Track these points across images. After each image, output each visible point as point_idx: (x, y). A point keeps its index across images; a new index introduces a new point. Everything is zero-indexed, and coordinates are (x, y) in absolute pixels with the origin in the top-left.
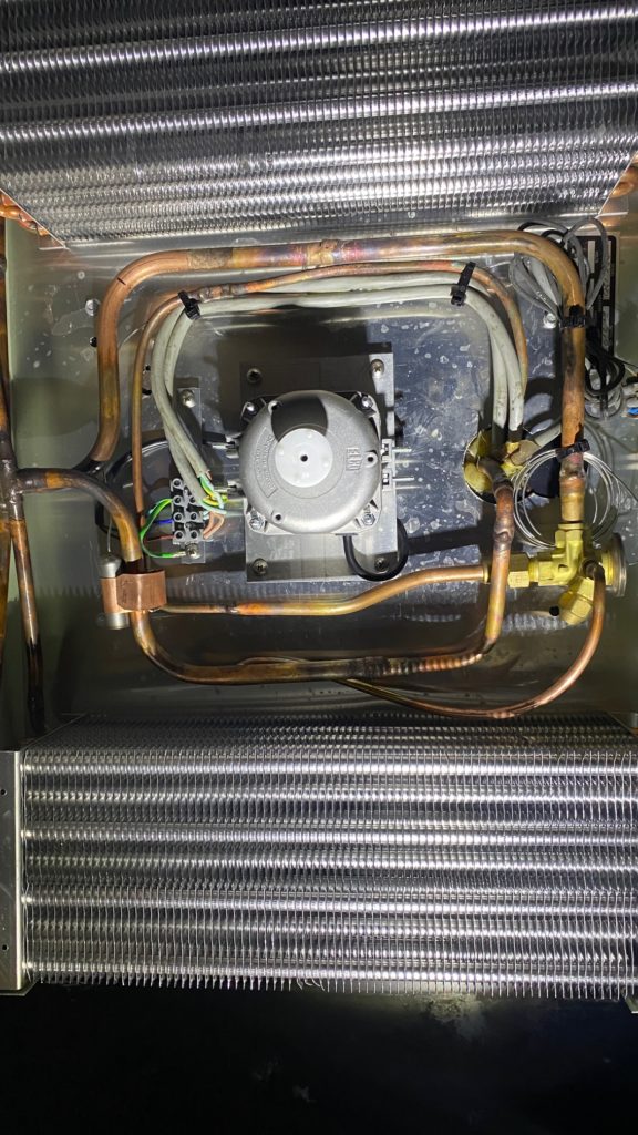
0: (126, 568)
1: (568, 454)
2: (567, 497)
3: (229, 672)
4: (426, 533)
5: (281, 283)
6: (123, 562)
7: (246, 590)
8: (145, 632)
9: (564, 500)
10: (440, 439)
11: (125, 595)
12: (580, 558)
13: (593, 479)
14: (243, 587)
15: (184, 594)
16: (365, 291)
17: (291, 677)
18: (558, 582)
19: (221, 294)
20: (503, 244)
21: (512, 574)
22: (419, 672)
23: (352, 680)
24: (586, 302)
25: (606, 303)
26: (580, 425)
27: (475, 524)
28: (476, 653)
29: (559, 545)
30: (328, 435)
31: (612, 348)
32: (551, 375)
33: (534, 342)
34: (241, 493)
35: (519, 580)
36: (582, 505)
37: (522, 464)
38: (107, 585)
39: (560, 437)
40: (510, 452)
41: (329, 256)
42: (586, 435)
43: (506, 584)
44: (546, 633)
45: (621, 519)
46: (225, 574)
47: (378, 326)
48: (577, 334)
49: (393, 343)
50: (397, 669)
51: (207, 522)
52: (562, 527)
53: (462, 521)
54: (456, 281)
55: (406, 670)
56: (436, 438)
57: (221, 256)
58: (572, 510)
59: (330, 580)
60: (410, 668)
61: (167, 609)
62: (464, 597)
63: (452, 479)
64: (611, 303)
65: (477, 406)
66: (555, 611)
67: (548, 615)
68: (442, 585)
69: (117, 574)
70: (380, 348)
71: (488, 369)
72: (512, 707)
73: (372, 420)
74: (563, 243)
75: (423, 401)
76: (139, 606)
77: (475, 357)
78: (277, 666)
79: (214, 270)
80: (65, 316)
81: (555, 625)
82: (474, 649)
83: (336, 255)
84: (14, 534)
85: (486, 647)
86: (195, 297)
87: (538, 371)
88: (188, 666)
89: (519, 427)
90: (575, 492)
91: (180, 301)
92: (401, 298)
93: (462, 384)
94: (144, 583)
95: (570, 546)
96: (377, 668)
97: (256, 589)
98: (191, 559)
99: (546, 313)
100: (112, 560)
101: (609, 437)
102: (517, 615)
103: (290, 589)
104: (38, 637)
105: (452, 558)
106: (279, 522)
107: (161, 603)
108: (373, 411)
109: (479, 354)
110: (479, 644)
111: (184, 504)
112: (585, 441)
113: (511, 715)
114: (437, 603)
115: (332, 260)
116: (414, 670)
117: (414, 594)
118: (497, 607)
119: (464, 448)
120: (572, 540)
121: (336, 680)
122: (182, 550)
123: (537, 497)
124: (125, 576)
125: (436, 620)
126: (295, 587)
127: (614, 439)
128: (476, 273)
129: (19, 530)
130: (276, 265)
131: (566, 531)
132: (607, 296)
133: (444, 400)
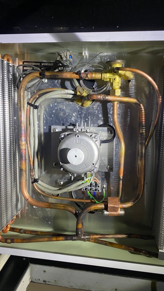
0: (106, 208)
1: (81, 77)
2: (94, 77)
3: (140, 181)
4: (102, 118)
5: (30, 156)
6: (104, 209)
7: (116, 172)
8: (126, 204)
9: (95, 78)
10: (76, 113)
11: (114, 210)
12: (113, 74)
13: (90, 69)
14: (115, 173)
15: (116, 190)
16: (34, 133)
17: (143, 163)
18: (119, 80)
19: (33, 172)
20: (22, 94)
21: (116, 94)
22: (145, 124)
23: (146, 143)
24: (39, 71)
25: (41, 64)
26: (73, 73)
27: (101, 104)
28: (140, 106)
29: (108, 80)
30: (70, 148)
31: (53, 63)
32: (60, 81)
33: (50, 85)
34: (86, 174)
35: (118, 92)
36: (97, 73)
37: (84, 90)
38: (111, 215)
39: (77, 79)
40: (80, 94)
41: (23, 143)
42: (76, 72)
43: (119, 96)
44: (136, 84)
45: (103, 60)
46: (111, 178)
47: (44, 129)
48: (47, 74)
49: (49, 125)
50: (143, 130)
51: (95, 182)
52: (103, 79)
53: (100, 108)
54: (32, 107)
55: (144, 127)
56: (76, 115)
57: (22, 172)
58: (98, 76)
59: (114, 148)
60: (144, 126)
61: (120, 197)
62: (123, 108)
63: (87, 110)
64: (41, 63)
65: (67, 102)
66: (129, 81)
67: (130, 83)
68: (118, 114)
69: (108, 211)
70: (50, 129)
71: (57, 99)
72: (158, 97)
73: (67, 135)
74: (23, 77)
75: (65, 118)
76: (118, 206)
77: (54, 102)
78: (140, 166)
79: (26, 174)
80: (37, 214)
81: (133, 81)
82: (139, 106)
83: (23, 141)
84: (94, 238)
85: (139, 103)
86: (33, 180)
87: (58, 85)
88: (138, 193)
89: (73, 91)
90: (93, 75)
91: (34, 184)
92: (36, 123)
93: (61, 106)
94: (111, 204)
95: (109, 77)
96: (142, 136)
97: (116, 169)
98: (106, 187)
99: (42, 81)
100: (104, 212)
101: (78, 64)
102: (130, 92)
103: (116, 159)
104: (125, 234)
105: (111, 111)
106: (95, 164)
107: (117, 199)
108: (65, 134)
109: (53, 101)
110: (137, 105)
111: (89, 188)
112: (78, 72)
113: (160, 97)
114: (124, 116)
115: (25, 142)
116: (144, 125)
117: (121, 123)
118: (126, 99)
119: (79, 106)
120: (107, 76)
121: (146, 149)
122: (103, 189)
123: (94, 85)
124: (108, 209)
125: (129, 117)
126: (116, 158)
127: (79, 62)
128: (30, 102)
129: (93, 237)
130: (26, 157)
131: (104, 78)
132: (39, 64)
133: (65, 112)
